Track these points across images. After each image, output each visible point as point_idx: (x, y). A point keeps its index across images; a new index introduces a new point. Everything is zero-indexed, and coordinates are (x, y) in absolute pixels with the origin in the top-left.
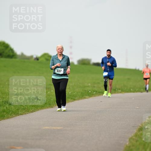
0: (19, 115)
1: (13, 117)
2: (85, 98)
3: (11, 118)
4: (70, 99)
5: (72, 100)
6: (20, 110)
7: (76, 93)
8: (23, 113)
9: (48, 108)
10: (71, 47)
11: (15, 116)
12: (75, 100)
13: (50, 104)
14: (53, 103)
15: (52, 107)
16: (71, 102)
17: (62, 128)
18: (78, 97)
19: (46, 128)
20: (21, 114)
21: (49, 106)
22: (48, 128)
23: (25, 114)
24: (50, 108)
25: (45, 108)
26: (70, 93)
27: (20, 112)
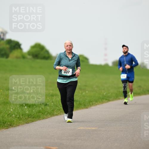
0: (54, 116)
1: (48, 118)
2: (119, 99)
3: (46, 118)
4: (105, 100)
5: (107, 101)
6: (56, 111)
7: (110, 94)
8: (59, 113)
9: (83, 108)
10: (106, 49)
11: (51, 117)
12: (109, 101)
13: (85, 105)
14: (88, 104)
15: (87, 108)
16: (106, 102)
17: (96, 128)
18: (113, 98)
19: (81, 128)
20: (56, 115)
21: (84, 107)
22: (83, 128)
23: (61, 114)
24: (85, 109)
25: (80, 109)
26: (105, 94)
27: (55, 113)
